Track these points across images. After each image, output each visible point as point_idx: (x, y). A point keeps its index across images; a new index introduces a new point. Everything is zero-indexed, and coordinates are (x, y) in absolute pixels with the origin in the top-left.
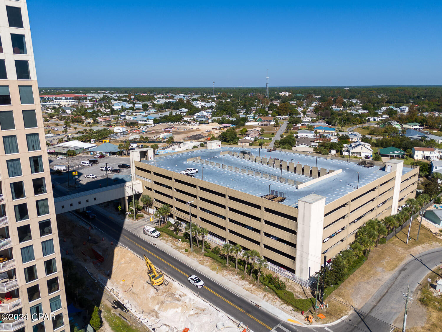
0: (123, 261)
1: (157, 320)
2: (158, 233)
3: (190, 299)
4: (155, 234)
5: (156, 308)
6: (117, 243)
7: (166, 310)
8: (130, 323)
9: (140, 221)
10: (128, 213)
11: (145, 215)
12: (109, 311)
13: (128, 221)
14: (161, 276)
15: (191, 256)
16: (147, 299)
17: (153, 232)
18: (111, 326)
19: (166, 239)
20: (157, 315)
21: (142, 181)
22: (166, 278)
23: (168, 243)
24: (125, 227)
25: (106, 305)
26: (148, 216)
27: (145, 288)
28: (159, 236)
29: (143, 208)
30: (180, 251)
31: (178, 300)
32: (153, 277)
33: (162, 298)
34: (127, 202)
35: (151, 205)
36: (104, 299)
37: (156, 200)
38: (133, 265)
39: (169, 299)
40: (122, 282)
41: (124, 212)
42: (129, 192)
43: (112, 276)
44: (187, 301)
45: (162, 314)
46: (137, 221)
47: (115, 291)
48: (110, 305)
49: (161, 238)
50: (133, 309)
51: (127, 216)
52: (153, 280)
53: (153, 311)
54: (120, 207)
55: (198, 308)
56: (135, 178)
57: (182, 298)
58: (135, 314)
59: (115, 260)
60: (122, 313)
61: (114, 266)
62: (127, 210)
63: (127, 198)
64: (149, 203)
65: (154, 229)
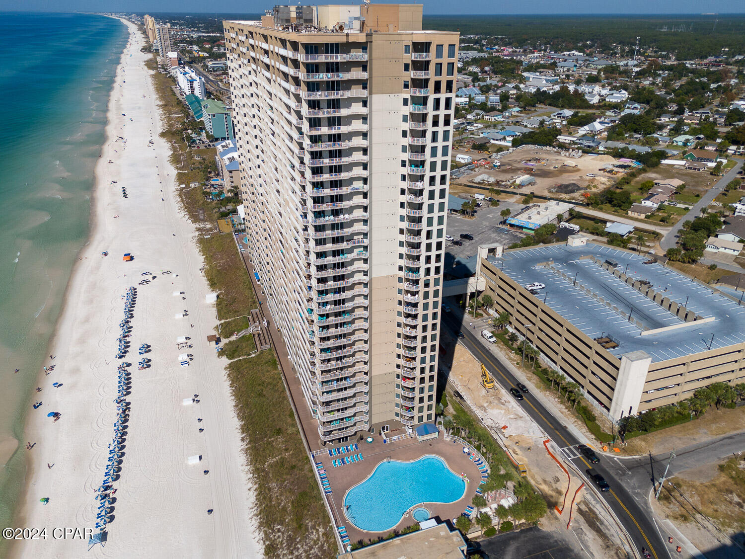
0: (462, 359)
1: (485, 414)
2: (494, 339)
3: (513, 406)
4: (492, 340)
5: (485, 405)
6: (457, 340)
7: (492, 408)
8: (466, 410)
10: (468, 309)
11: (484, 314)
12: (452, 397)
13: (467, 317)
14: (492, 382)
15: (521, 370)
16: (479, 396)
17: (491, 337)
18: (453, 408)
19: (501, 347)
20: (485, 410)
21: (486, 279)
22: (496, 384)
23: (502, 352)
24: (464, 323)
25: (449, 392)
26: (486, 316)
27: (479, 387)
28: (494, 342)
29: (483, 305)
30: (512, 362)
31: (503, 404)
32: (486, 381)
33: (491, 399)
34: (468, 298)
35: (491, 305)
36: (447, 387)
37: (497, 303)
38: (470, 365)
39: (496, 402)
40: (460, 377)
41: (464, 306)
42: (471, 289)
43: (452, 369)
44: (510, 407)
45: (489, 410)
47: (456, 383)
48: (452, 393)
49: (496, 345)
50: (469, 401)
51: (467, 311)
52: (485, 383)
53: (482, 406)
54: (461, 302)
55: (518, 415)
56: (479, 274)
57: (507, 404)
58: (470, 405)
59: (455, 357)
60: (461, 401)
61: (454, 362)
62: (467, 305)
63: (469, 294)
64: (488, 303)
65: (491, 335)
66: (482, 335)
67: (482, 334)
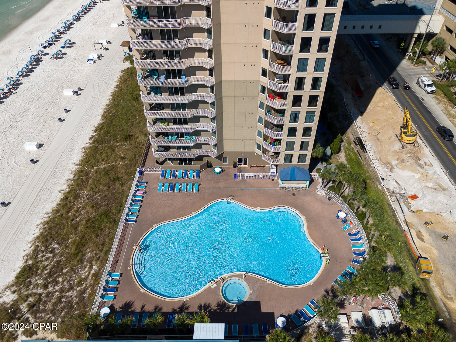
0: (381, 104)
1: (390, 174)
2: (433, 88)
3: (435, 172)
4: (429, 89)
5: (394, 163)
6: (383, 84)
7: (403, 169)
8: (363, 163)
9: (419, 69)
10: (410, 54)
11: (428, 63)
12: (350, 144)
13: (405, 64)
14: (414, 135)
16: (389, 150)
17: (429, 86)
18: (346, 156)
19: (441, 99)
20: (391, 169)
21: (446, 17)
22: (419, 140)
23: (440, 105)
24: (399, 69)
25: (348, 138)
26: (431, 65)
27: (392, 140)
28: (433, 92)
29: (430, 53)
30: (451, 119)
31: (421, 166)
32: (405, 133)
33: (404, 156)
34: (414, 40)
35: (440, 52)
36: (349, 131)
37: (452, 48)
38: (390, 112)
39: (412, 161)
40: (371, 124)
41: (405, 50)
42: (421, 28)
43: (365, 114)
44: (431, 172)
45: (397, 170)
46: (415, 67)
47: (362, 129)
48: (352, 139)
49: (434, 96)
50: (371, 152)
51: (407, 57)
52: (403, 136)
53: (389, 163)
54: (403, 44)
55: (440, 185)
56: (438, 11)
57: (426, 167)
58: (371, 158)
59: (373, 100)
60: (360, 151)
61: (369, 106)
62: (410, 50)
63: (416, 36)
64: (439, 50)
65: (431, 82)
66: (418, 83)
67: (418, 81)
